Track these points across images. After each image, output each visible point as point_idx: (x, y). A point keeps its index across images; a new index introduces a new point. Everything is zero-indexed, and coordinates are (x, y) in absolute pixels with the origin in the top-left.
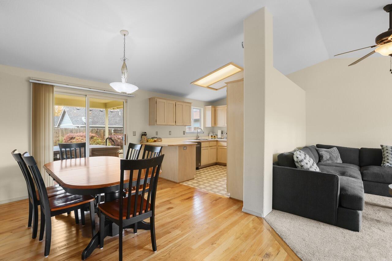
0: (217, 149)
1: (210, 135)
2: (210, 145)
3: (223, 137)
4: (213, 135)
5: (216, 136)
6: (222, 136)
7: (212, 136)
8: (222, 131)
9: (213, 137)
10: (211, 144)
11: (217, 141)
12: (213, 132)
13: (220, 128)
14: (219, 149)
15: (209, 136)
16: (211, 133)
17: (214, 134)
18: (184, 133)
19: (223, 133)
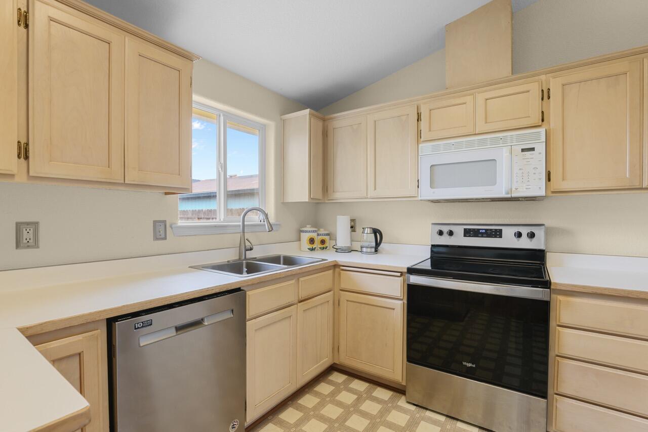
0: (337, 304)
1: (305, 237)
2: (303, 294)
3: (357, 246)
4: (314, 235)
5: (326, 238)
6: (352, 241)
7: (312, 241)
8: (353, 220)
9: (317, 245)
10: (308, 285)
11: (336, 266)
12: (317, 225)
13: (343, 206)
14: (344, 304)
15: (299, 240)
16: (308, 228)
17: (322, 231)
18: (160, 230)
19: (359, 229)
